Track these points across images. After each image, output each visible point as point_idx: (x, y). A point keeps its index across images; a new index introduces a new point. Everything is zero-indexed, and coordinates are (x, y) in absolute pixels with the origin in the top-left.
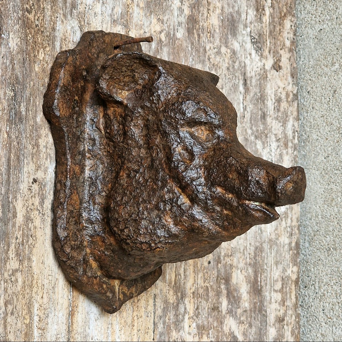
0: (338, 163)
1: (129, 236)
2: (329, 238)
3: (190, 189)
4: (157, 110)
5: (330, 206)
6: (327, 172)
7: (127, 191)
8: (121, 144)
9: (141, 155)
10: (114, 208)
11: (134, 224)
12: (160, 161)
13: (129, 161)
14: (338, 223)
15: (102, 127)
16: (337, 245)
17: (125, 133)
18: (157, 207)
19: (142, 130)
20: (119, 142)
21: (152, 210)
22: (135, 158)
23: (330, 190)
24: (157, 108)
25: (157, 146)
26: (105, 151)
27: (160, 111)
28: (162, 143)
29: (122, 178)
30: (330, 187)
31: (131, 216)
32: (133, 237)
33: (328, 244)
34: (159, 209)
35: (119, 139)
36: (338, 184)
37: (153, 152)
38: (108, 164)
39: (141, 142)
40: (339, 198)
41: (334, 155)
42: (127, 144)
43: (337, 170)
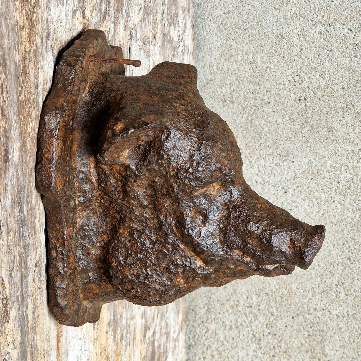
0: (240, 22)
1: (137, 296)
2: (225, 90)
3: (206, 254)
4: (167, 173)
5: (227, 61)
6: (226, 27)
7: (132, 252)
8: (121, 201)
9: (146, 215)
10: (117, 267)
11: (142, 286)
12: (170, 224)
13: (131, 220)
14: (236, 79)
15: (94, 180)
16: (234, 99)
17: (125, 193)
18: (168, 270)
19: (146, 189)
20: (117, 199)
21: (163, 273)
22: (138, 218)
23: (228, 46)
24: (166, 172)
25: (166, 209)
26: (98, 202)
27: (170, 175)
28: (173, 207)
29: (123, 235)
30: (228, 43)
31: (138, 278)
32: (141, 297)
33: (224, 96)
34: (170, 272)
35: (117, 196)
36: (238, 43)
37: (161, 213)
38: (101, 213)
39: (145, 203)
40: (239, 56)
41: (236, 13)
42: (129, 203)
43: (238, 28)
